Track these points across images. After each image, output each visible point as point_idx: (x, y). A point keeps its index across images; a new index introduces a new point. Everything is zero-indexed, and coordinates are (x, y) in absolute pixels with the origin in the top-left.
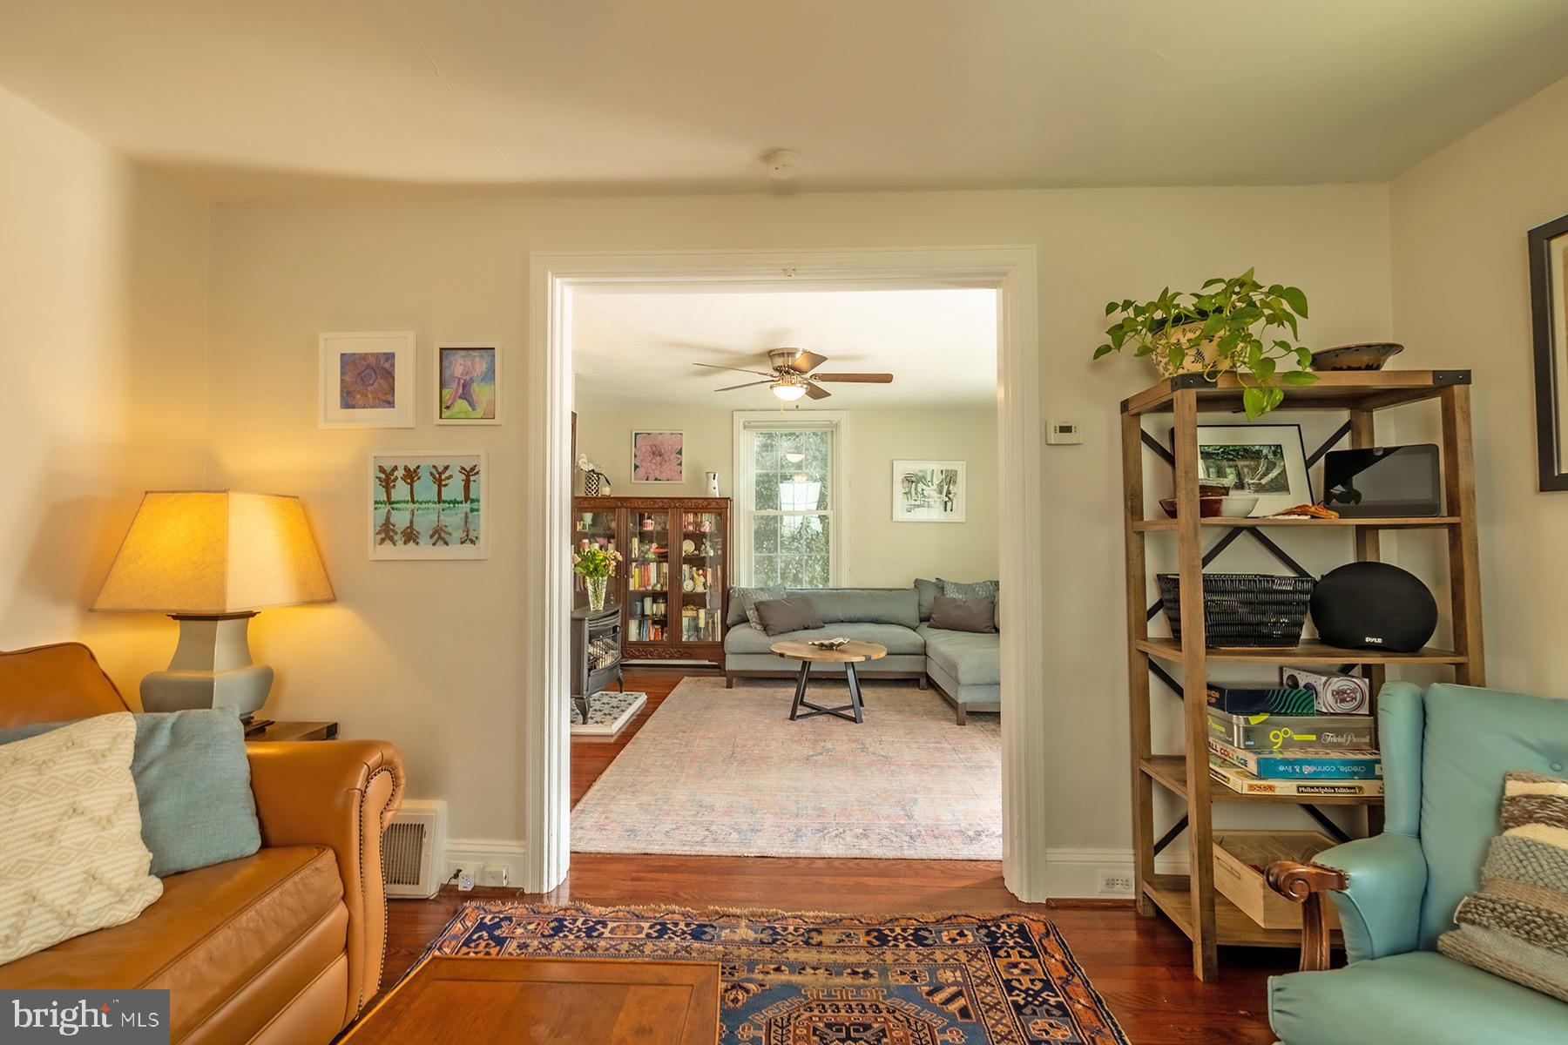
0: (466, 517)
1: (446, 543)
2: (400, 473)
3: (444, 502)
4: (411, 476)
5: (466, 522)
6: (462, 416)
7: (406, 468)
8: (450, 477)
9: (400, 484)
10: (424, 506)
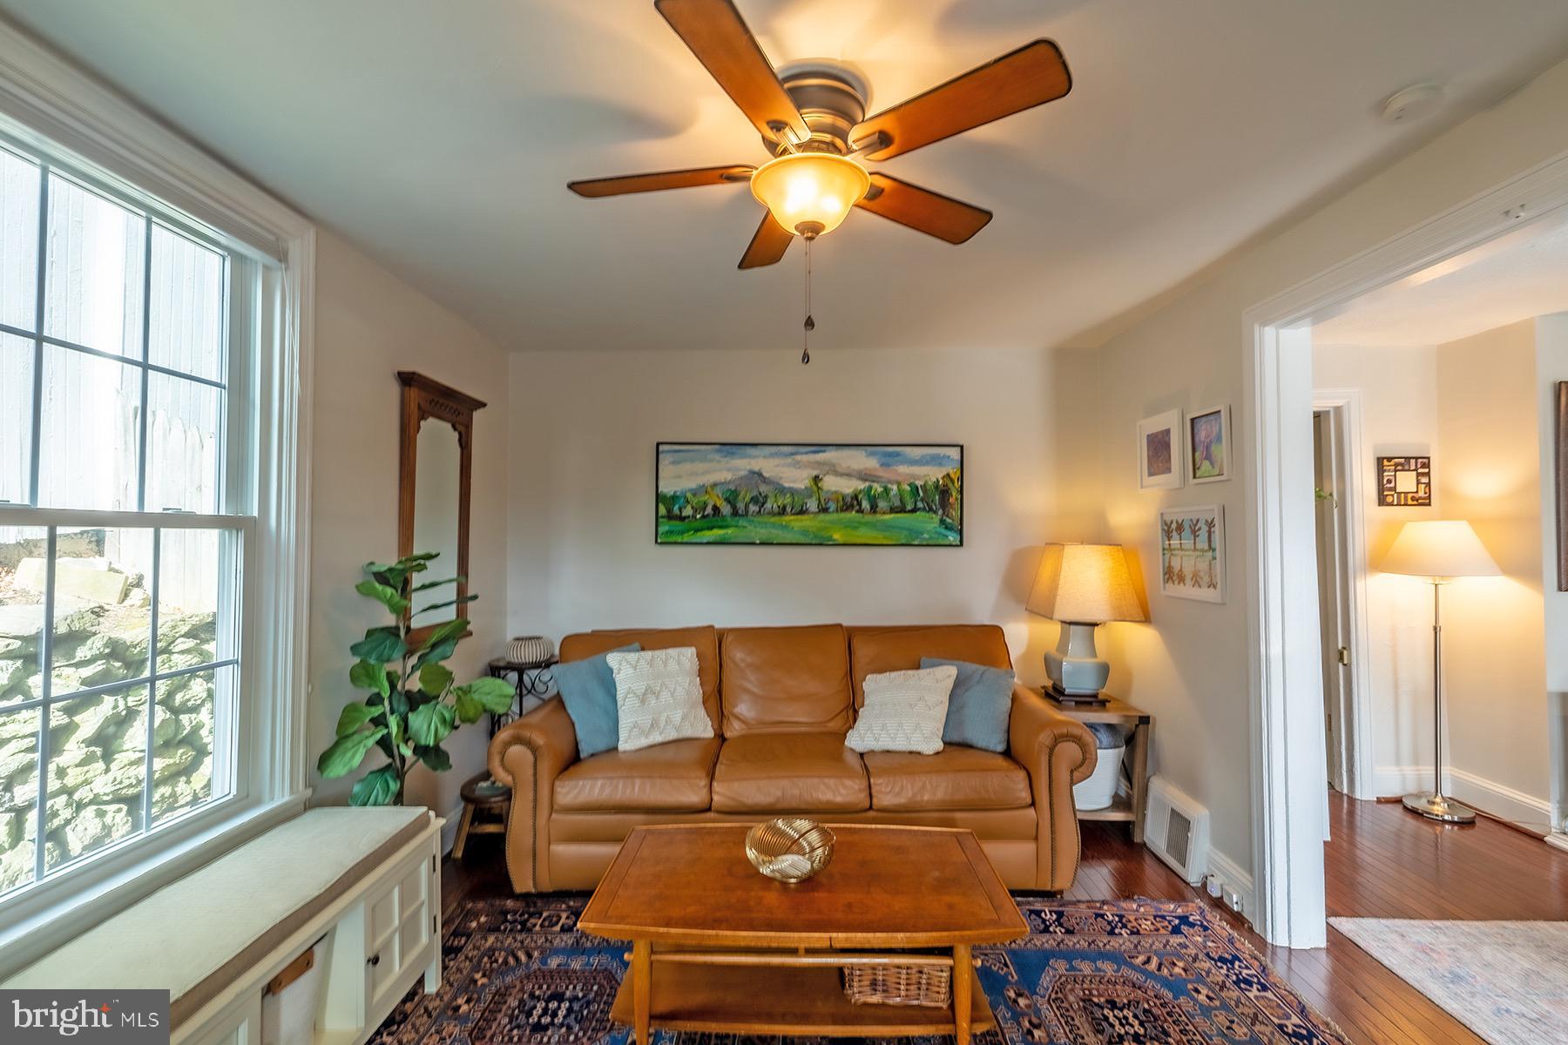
0: (1210, 564)
1: (1200, 586)
2: (1174, 526)
3: (1198, 550)
4: (1180, 528)
5: (1210, 569)
6: (1206, 475)
7: (1177, 522)
8: (1200, 529)
9: (1175, 534)
10: (1187, 553)
